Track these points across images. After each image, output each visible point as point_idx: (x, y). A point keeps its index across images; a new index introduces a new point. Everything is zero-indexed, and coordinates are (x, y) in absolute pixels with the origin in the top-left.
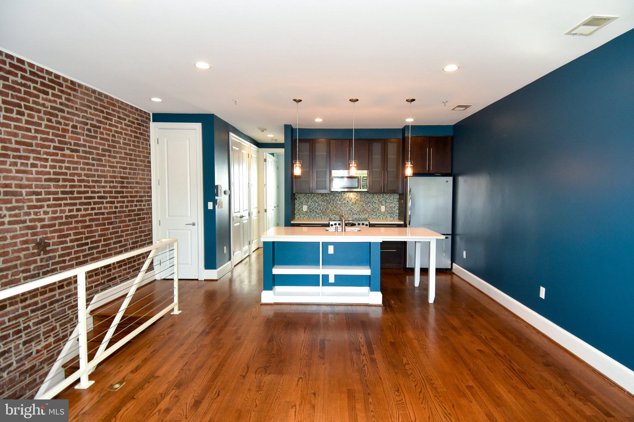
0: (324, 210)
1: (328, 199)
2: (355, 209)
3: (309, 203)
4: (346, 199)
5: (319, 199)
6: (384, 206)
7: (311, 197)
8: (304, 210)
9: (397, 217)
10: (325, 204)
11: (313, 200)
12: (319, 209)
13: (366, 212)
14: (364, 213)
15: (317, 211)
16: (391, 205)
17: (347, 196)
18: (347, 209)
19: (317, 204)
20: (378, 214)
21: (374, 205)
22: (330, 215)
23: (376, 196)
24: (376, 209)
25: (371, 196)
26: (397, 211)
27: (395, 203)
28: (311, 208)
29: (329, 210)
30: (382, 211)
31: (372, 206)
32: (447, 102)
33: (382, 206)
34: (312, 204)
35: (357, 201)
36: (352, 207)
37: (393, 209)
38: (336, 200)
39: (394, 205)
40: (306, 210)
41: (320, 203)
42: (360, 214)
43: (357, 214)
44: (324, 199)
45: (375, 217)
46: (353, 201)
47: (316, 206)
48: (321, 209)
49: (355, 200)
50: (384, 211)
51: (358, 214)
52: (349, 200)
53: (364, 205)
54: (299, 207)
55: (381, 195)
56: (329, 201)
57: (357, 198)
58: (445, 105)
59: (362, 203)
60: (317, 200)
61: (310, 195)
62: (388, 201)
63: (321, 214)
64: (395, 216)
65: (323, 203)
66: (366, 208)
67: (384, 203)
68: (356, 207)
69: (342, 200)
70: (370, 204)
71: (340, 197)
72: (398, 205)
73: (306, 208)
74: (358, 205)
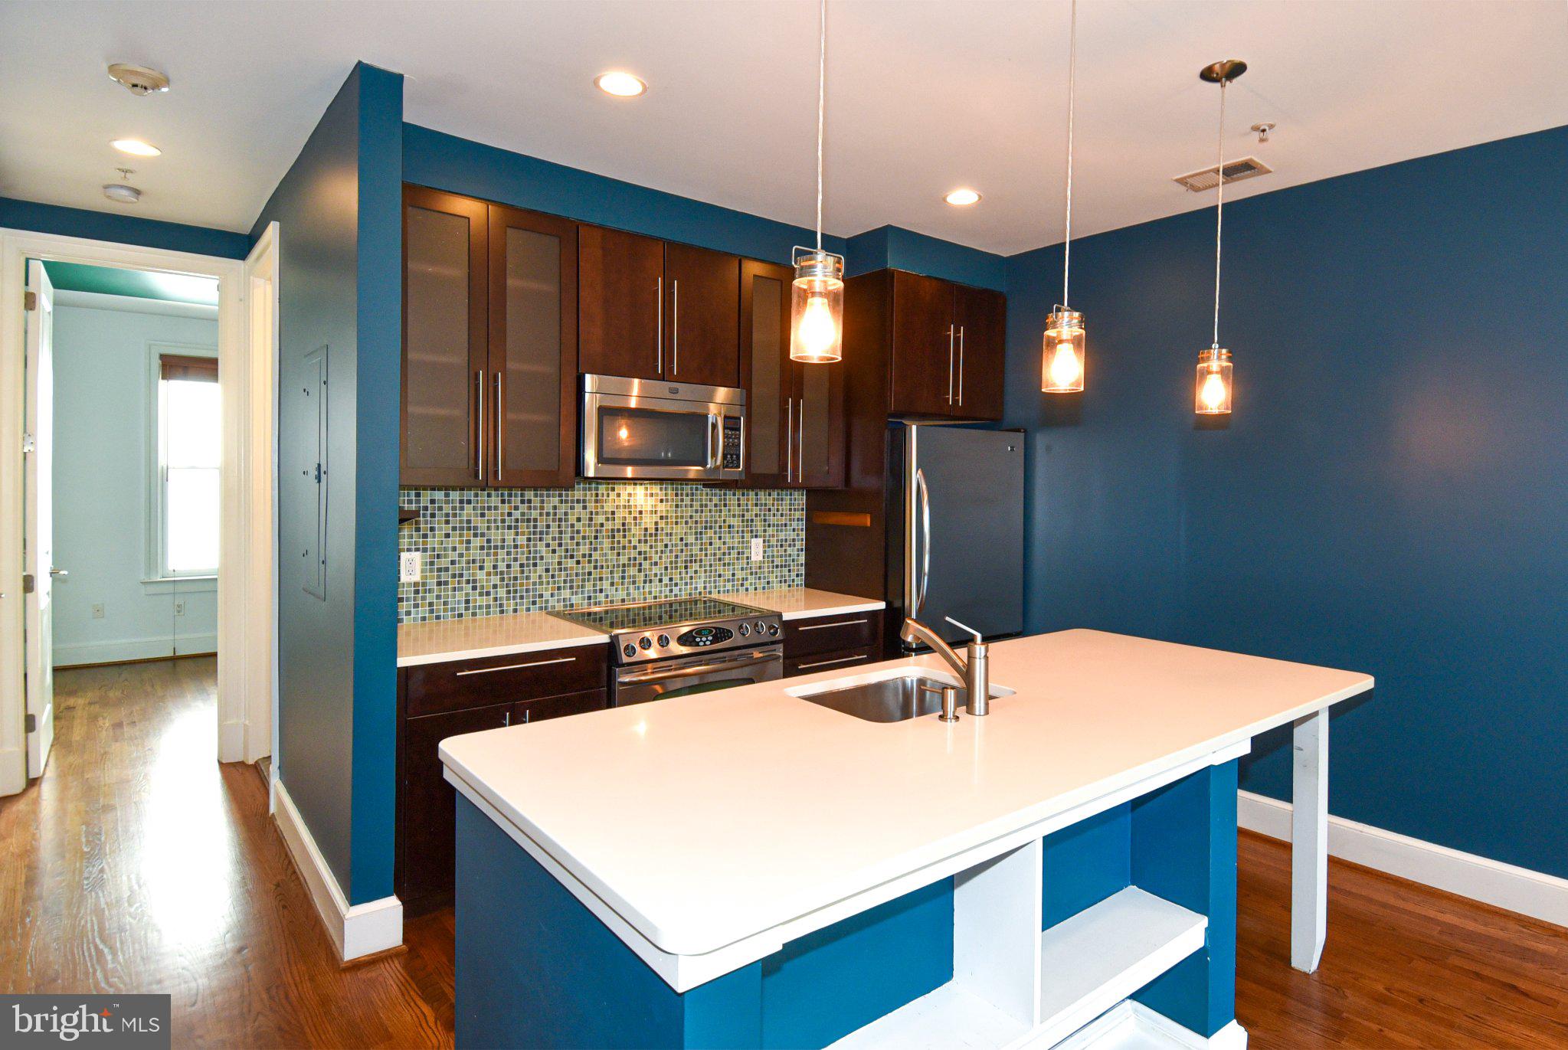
0: (515, 567)
1: (534, 514)
2: (656, 558)
3: (435, 541)
4: (621, 514)
5: (491, 515)
6: (761, 540)
7: (447, 508)
8: (405, 578)
9: (801, 580)
10: (522, 540)
11: (455, 521)
12: (488, 565)
13: (695, 566)
15: (481, 575)
16: (782, 536)
17: (622, 502)
18: (623, 560)
19: (477, 542)
20: (739, 575)
21: (727, 538)
22: (547, 595)
23: (732, 498)
24: (734, 554)
25: (715, 500)
26: (802, 559)
27: (795, 524)
28: (444, 562)
29: (540, 569)
30: (753, 558)
31: (717, 543)
32: (1271, 127)
33: (754, 540)
34: (450, 543)
35: (661, 524)
36: (643, 547)
37: (789, 550)
38: (572, 519)
39: (793, 535)
40: (417, 577)
41: (495, 536)
42: (676, 578)
43: (661, 581)
44: (517, 514)
45: (729, 586)
46: (648, 521)
47: (475, 553)
48: (502, 567)
49: (656, 518)
50: (761, 558)
51: (666, 580)
52: (629, 520)
53: (691, 539)
55: (752, 494)
56: (541, 525)
57: (662, 508)
58: (1262, 140)
59: (679, 530)
60: (477, 521)
61: (439, 495)
62: (772, 520)
63: (502, 592)
64: (794, 574)
65: (510, 536)
66: (696, 550)
67: (760, 530)
68: (660, 546)
69: (601, 519)
70: (710, 533)
71: (591, 506)
72: (803, 535)
73: (418, 567)
74: (666, 540)
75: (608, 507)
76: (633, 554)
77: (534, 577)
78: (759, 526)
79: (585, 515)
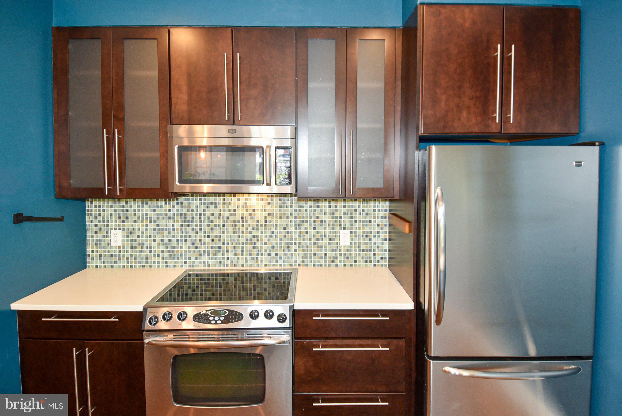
0: (174, 241)
1: (184, 211)
2: (265, 240)
3: (129, 224)
4: (239, 212)
5: (159, 211)
6: (348, 232)
8: (113, 244)
9: (386, 262)
10: (177, 225)
11: (139, 214)
12: (158, 239)
13: (295, 247)
14: (292, 250)
15: (154, 244)
16: (367, 229)
18: (242, 240)
19: (152, 226)
20: (330, 254)
21: (320, 229)
22: (193, 258)
23: (323, 202)
24: (326, 240)
25: (310, 203)
26: (386, 246)
27: (379, 221)
28: (134, 237)
29: (189, 243)
30: (342, 244)
31: (313, 232)
33: (342, 232)
34: (136, 226)
35: (269, 218)
36: (255, 233)
37: (374, 240)
38: (208, 214)
39: (377, 229)
40: (120, 244)
41: (162, 222)
42: (281, 254)
43: (269, 255)
44: (174, 211)
45: (322, 262)
46: (260, 216)
47: (150, 232)
48: (166, 240)
49: (265, 214)
50: (349, 244)
51: (273, 254)
52: (246, 215)
53: (292, 228)
54: (100, 236)
55: (340, 200)
56: (189, 217)
59: (283, 223)
60: (151, 214)
61: (130, 200)
62: (358, 217)
63: (166, 255)
64: (378, 257)
65: (170, 223)
66: (295, 236)
67: (348, 224)
68: (268, 233)
69: (227, 214)
70: (306, 225)
71: (220, 206)
72: (387, 229)
73: (120, 239)
74: (273, 229)
75: (232, 207)
76: (249, 236)
77: (185, 248)
78: (347, 221)
79: (216, 212)
